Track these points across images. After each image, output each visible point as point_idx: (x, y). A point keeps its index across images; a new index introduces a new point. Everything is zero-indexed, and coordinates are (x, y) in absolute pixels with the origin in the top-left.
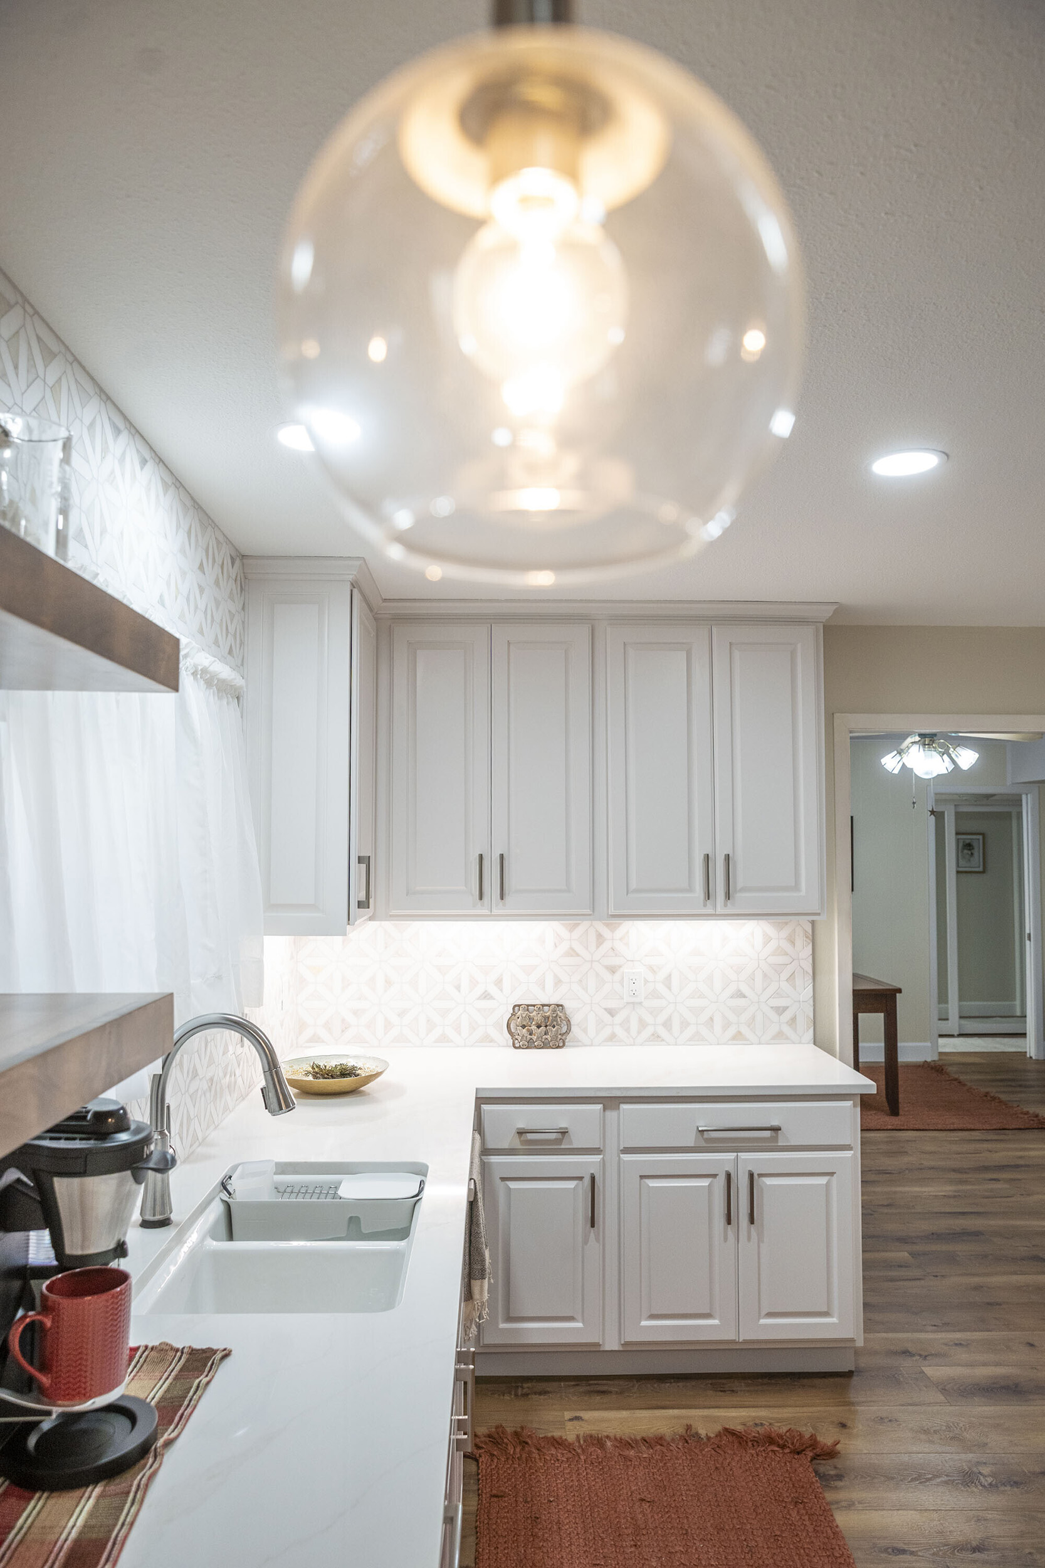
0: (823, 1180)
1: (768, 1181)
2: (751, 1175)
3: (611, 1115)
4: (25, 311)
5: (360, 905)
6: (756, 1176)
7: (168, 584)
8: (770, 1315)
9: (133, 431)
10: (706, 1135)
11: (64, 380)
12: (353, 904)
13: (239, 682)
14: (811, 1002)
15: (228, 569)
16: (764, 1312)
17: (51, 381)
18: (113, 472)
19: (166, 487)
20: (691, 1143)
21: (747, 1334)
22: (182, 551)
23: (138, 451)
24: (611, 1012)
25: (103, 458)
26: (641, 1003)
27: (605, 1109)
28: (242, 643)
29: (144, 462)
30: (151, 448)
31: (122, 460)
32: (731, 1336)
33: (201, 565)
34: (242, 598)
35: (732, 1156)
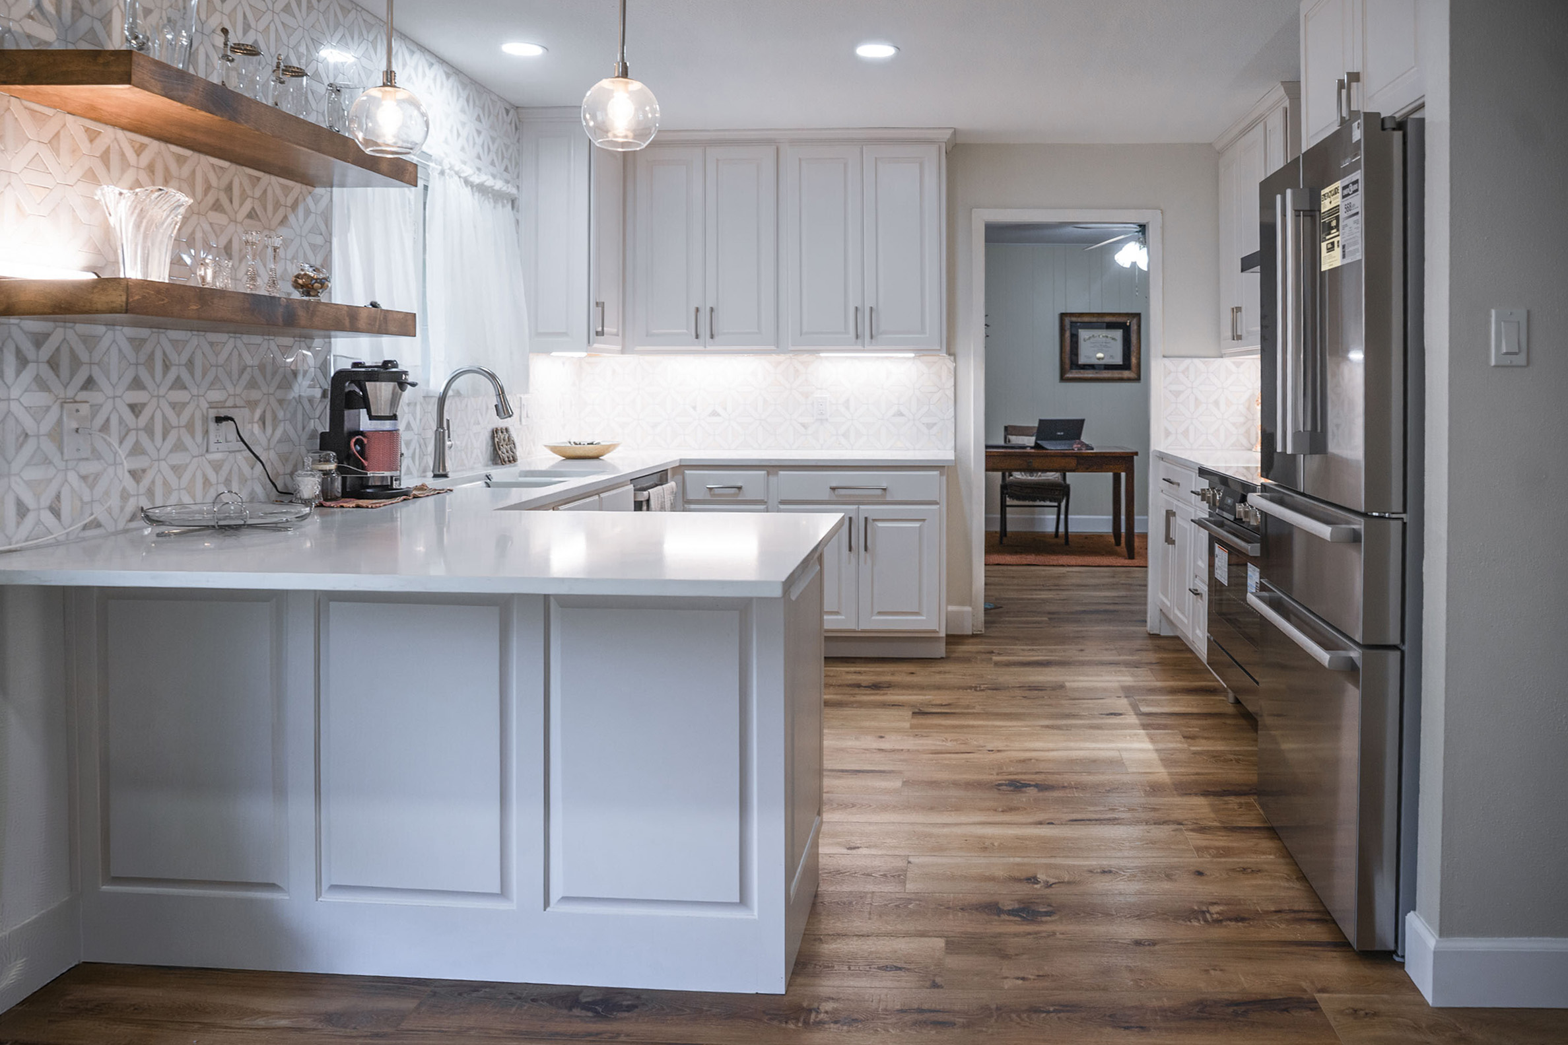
0: (917, 525)
1: (880, 524)
2: (866, 519)
3: (773, 479)
4: (357, 10)
5: (597, 333)
6: (870, 521)
7: (451, 131)
8: (880, 613)
9: (423, 50)
10: (837, 491)
11: (379, 37)
12: (592, 333)
13: (514, 191)
14: (953, 420)
15: (503, 117)
16: (876, 611)
17: (371, 39)
18: (410, 75)
19: (448, 76)
20: (826, 497)
21: (864, 626)
22: (463, 111)
23: (427, 60)
24: (804, 426)
25: (403, 69)
26: (827, 420)
27: (768, 474)
28: (517, 164)
29: (431, 65)
30: (436, 56)
31: (416, 68)
32: (853, 627)
33: (479, 116)
34: (517, 135)
35: (855, 507)
